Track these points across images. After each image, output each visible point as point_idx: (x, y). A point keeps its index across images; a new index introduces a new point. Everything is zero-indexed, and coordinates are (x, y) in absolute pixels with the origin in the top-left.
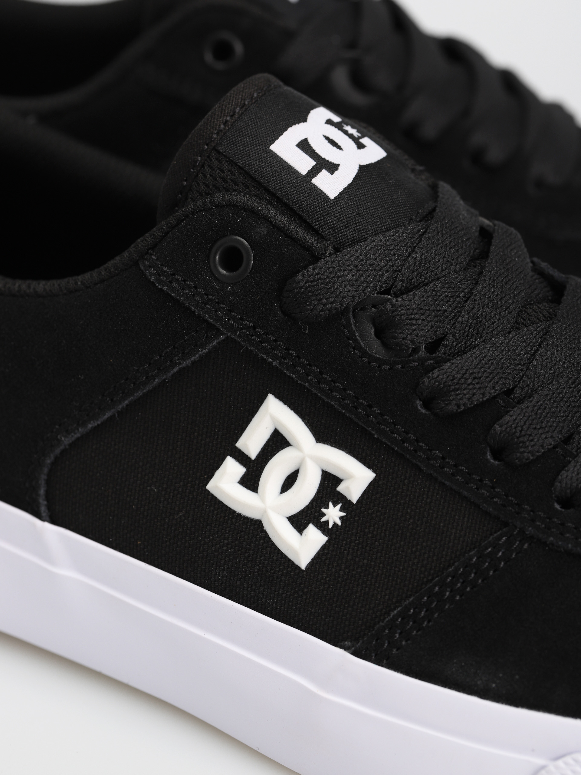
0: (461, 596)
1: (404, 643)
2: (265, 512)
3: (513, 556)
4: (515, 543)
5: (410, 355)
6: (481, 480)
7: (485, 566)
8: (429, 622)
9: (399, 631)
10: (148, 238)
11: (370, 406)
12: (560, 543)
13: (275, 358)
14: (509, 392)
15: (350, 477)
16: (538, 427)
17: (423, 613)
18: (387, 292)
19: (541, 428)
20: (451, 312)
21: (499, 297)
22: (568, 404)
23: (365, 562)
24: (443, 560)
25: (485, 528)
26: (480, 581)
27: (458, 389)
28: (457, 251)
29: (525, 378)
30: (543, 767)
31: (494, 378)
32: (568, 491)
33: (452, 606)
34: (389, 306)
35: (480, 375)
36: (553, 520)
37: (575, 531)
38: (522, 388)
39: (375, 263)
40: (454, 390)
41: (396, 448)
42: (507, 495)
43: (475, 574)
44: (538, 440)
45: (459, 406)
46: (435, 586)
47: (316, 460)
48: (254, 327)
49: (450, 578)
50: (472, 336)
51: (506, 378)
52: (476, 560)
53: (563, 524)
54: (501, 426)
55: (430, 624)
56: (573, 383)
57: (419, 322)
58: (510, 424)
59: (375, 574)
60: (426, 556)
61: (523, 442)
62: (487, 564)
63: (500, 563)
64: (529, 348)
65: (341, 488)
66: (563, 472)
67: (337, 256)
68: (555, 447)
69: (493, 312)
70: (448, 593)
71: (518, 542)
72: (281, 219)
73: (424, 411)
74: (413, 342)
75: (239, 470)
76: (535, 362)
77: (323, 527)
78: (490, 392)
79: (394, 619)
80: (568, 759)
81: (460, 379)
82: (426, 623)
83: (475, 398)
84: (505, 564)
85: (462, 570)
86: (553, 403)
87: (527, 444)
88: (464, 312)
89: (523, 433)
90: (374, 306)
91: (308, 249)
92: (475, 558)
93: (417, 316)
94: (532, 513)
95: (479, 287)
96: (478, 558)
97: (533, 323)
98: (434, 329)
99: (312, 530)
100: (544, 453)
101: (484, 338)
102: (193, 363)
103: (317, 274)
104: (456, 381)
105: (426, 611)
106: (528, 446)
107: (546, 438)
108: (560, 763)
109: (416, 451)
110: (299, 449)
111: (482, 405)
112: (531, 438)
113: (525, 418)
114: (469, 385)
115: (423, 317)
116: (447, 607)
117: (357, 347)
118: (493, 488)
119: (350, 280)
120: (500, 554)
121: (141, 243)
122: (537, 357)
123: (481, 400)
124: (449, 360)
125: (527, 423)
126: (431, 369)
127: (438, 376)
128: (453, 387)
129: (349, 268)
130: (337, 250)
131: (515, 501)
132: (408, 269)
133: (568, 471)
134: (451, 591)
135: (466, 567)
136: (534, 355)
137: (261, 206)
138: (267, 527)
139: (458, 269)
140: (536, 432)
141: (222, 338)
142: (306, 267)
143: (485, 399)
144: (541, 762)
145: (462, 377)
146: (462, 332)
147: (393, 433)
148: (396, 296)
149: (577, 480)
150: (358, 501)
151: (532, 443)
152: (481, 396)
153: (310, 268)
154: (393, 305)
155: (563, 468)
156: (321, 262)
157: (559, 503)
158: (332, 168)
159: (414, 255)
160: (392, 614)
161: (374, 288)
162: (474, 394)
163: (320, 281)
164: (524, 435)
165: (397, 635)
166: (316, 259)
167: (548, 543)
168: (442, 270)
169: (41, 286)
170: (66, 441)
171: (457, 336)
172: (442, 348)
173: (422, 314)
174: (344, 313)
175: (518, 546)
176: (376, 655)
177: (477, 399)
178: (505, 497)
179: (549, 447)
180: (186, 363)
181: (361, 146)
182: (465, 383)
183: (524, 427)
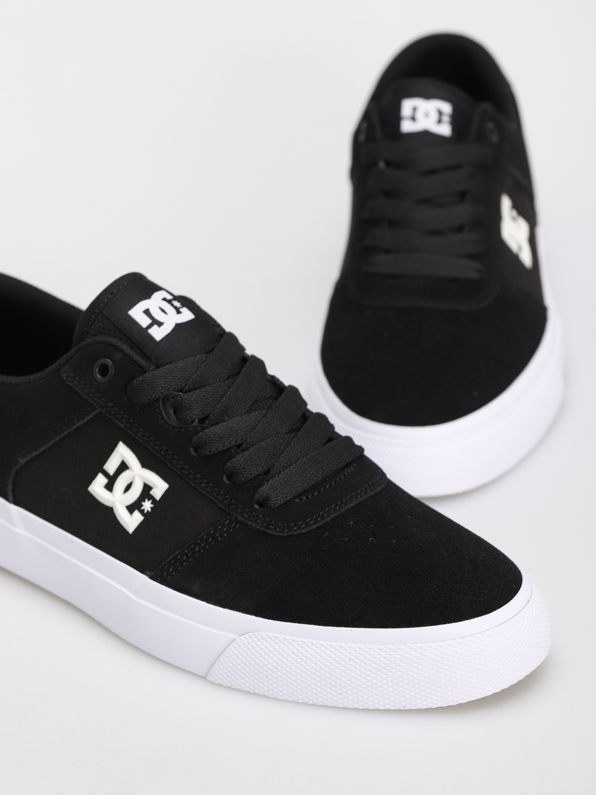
0: (204, 550)
1: (174, 573)
2: (114, 503)
3: (231, 531)
4: (233, 524)
5: (190, 424)
6: (219, 491)
7: (217, 535)
8: (187, 563)
9: (172, 567)
10: (65, 357)
11: (167, 450)
12: (254, 525)
13: (122, 423)
14: (239, 446)
15: (156, 486)
16: (250, 464)
17: (184, 558)
18: (181, 391)
19: (251, 465)
20: (214, 403)
21: (241, 396)
22: (269, 453)
23: (160, 531)
24: (197, 531)
25: (219, 516)
26: (214, 543)
27: (210, 443)
28: (223, 370)
29: (248, 439)
30: (235, 639)
31: (230, 438)
32: (261, 499)
33: (199, 555)
34: (179, 399)
35: (223, 436)
36: (253, 513)
37: (263, 519)
38: (246, 444)
39: (176, 375)
40: (209, 444)
41: (179, 473)
42: (231, 500)
43: (212, 539)
44: (249, 472)
45: (210, 452)
46: (191, 545)
47: (141, 477)
48: (113, 407)
49: (199, 541)
50: (224, 416)
51: (238, 438)
52: (213, 532)
53: (257, 516)
54: (231, 463)
55: (188, 564)
56: (274, 442)
57: (195, 407)
58: (235, 462)
59: (164, 538)
60: (190, 529)
61: (241, 472)
62: (218, 534)
63: (225, 534)
64: (253, 423)
65: (152, 492)
66: (260, 488)
67: (156, 371)
68: (258, 475)
69: (237, 403)
70: (197, 549)
71: (234, 524)
72: (128, 351)
73: (194, 454)
74: (190, 418)
75: (105, 481)
76: (254, 431)
77: (142, 512)
78: (227, 445)
79: (170, 561)
80: (246, 636)
81: (212, 438)
82: (185, 563)
83: (219, 448)
84: (227, 535)
85: (205, 537)
86: (261, 453)
87: (243, 473)
88: (220, 404)
89: (241, 467)
90: (173, 398)
91: (141, 367)
92: (213, 531)
93: (194, 404)
94: (242, 509)
95: (230, 390)
96: (214, 531)
97: (259, 409)
98: (203, 411)
99: (137, 513)
100: (252, 478)
101: (230, 417)
102: (84, 424)
103: (144, 380)
104: (210, 439)
105: (186, 557)
106: (243, 474)
107: (253, 470)
108: (242, 637)
109: (188, 474)
110: (133, 471)
111: (223, 452)
112: (245, 470)
113: (243, 460)
114: (217, 441)
115: (197, 405)
116: (196, 556)
117: (163, 419)
118: (225, 495)
119: (161, 384)
120: (225, 530)
121: (61, 360)
122: (256, 428)
123: (222, 449)
124: (208, 428)
125: (244, 463)
126: (198, 432)
127: (201, 436)
128: (208, 442)
129: (161, 377)
130: (157, 367)
131: (234, 502)
132: (193, 379)
133: (262, 488)
134: (199, 548)
135: (207, 535)
136: (255, 427)
137: (119, 343)
138: (115, 511)
139: (221, 380)
140: (248, 467)
141: (97, 411)
142: (139, 376)
143: (224, 449)
144: (233, 636)
145: (213, 437)
146: (218, 413)
147: (178, 464)
148: (186, 392)
149: (266, 493)
150: (160, 499)
151: (246, 473)
152: (222, 447)
153: (141, 377)
154: (181, 398)
155: (261, 487)
156: (147, 374)
157: (257, 504)
158: (160, 324)
159: (197, 372)
160: (170, 558)
161: (174, 389)
162: (219, 446)
163: (145, 384)
164: (242, 469)
165: (171, 569)
166: (145, 372)
167: (249, 525)
168: (212, 380)
169: (14, 380)
170: (22, 461)
171: (215, 415)
172: (207, 422)
173: (197, 403)
174: (157, 401)
175: (234, 526)
176: (161, 579)
177: (221, 448)
178: (230, 500)
179: (255, 475)
180: (80, 424)
181: (179, 312)
182: (214, 440)
183: (242, 464)
